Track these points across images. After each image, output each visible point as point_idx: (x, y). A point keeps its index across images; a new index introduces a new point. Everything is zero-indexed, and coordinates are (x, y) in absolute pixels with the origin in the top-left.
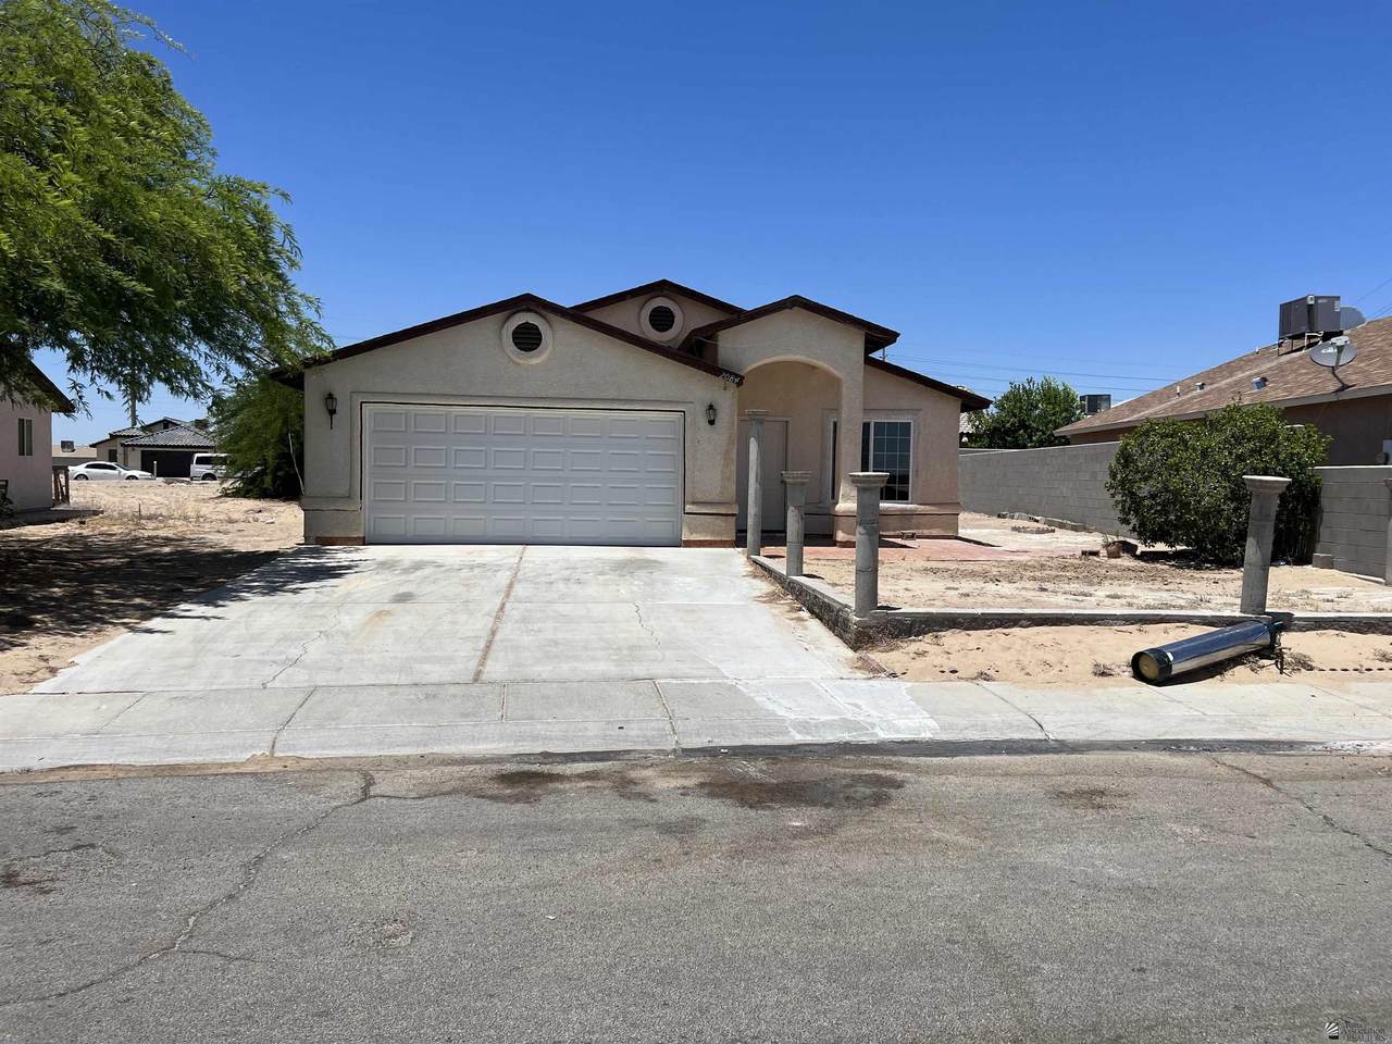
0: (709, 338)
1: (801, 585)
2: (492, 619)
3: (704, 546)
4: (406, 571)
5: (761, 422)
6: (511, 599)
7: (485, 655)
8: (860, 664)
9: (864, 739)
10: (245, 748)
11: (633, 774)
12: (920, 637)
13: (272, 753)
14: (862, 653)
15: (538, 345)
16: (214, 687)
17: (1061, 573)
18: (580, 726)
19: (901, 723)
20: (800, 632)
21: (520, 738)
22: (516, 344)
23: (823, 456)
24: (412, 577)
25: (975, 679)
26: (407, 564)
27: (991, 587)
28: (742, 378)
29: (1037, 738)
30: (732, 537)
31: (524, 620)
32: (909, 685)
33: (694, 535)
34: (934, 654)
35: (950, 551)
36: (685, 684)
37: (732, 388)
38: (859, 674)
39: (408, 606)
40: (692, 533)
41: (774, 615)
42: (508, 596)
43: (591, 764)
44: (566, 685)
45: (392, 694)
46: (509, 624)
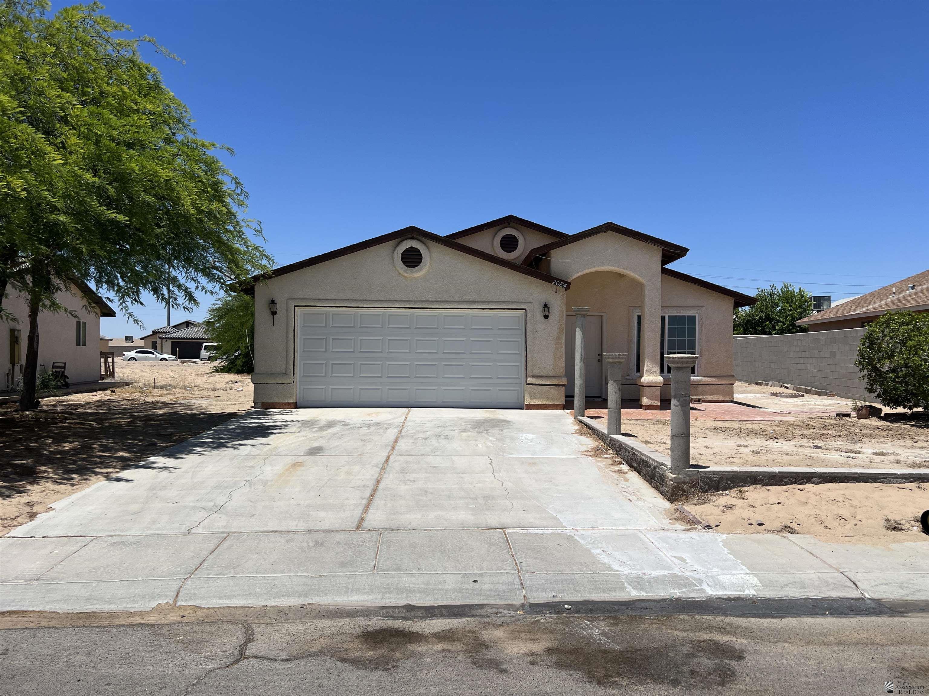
0: (544, 255)
1: (621, 443)
2: (378, 470)
3: (541, 409)
4: (321, 429)
5: (584, 316)
6: (395, 452)
7: (369, 503)
8: (677, 515)
9: (692, 595)
10: (153, 597)
11: (486, 635)
12: (727, 492)
13: (175, 601)
14: (677, 505)
15: (420, 263)
16: (149, 532)
17: (824, 432)
18: (441, 578)
19: (726, 579)
20: (623, 484)
21: (387, 590)
22: (404, 263)
23: (630, 341)
24: (324, 433)
25: (780, 531)
26: (323, 423)
27: (772, 444)
28: (569, 284)
29: (853, 596)
30: (562, 402)
31: (403, 471)
32: (724, 537)
33: (534, 400)
34: (741, 507)
35: (731, 413)
36: (530, 534)
37: (561, 290)
38: (678, 526)
39: (317, 458)
40: (532, 399)
41: (600, 468)
42: (393, 449)
43: (448, 621)
44: (431, 533)
45: (288, 541)
46: (391, 475)
